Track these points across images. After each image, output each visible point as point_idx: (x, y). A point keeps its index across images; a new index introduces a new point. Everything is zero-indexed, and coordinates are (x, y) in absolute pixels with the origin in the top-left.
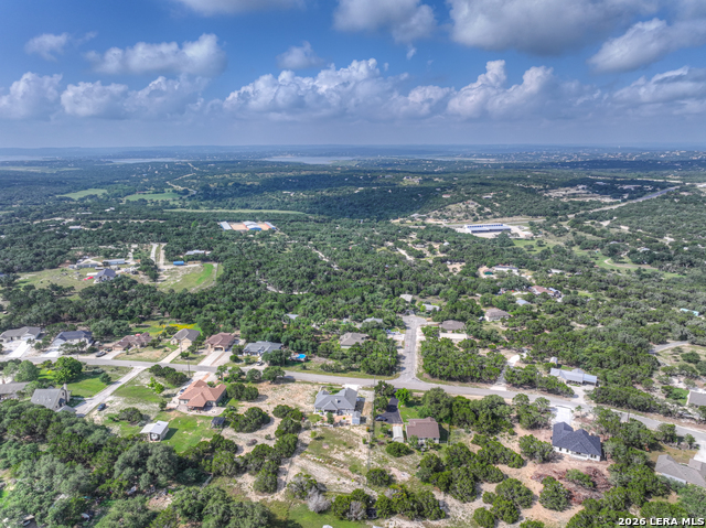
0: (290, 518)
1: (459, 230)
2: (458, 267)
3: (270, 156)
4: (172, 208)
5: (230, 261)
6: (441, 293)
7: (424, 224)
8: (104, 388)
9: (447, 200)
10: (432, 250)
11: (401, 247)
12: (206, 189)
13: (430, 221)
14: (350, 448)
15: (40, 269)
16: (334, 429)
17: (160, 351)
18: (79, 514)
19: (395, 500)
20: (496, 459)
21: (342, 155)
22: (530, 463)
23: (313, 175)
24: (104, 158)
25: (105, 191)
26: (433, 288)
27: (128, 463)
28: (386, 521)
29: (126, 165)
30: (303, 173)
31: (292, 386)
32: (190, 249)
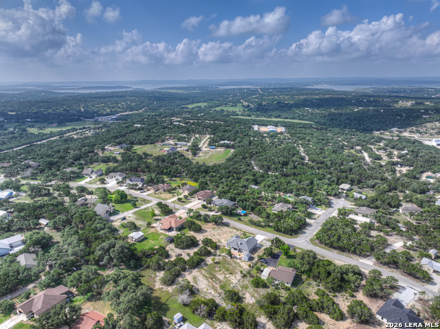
0: (167, 303)
1: (427, 143)
2: (405, 170)
3: (312, 85)
4: (236, 115)
5: (239, 149)
6: (376, 187)
7: (398, 136)
8: (132, 209)
9: (425, 119)
10: (390, 155)
11: (366, 151)
12: (260, 105)
13: (406, 134)
14: (231, 273)
15: (146, 144)
16: (230, 260)
17: (171, 195)
18: (71, 267)
19: (228, 312)
20: (322, 309)
21: (364, 85)
22: (349, 320)
23: (331, 98)
24: (216, 85)
25: (206, 104)
26: (371, 182)
27: (102, 248)
28: (219, 324)
29: (225, 90)
30: (327, 96)
31: (225, 229)
32: (224, 140)
